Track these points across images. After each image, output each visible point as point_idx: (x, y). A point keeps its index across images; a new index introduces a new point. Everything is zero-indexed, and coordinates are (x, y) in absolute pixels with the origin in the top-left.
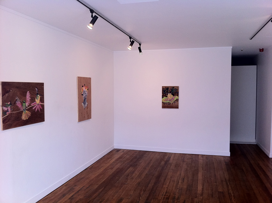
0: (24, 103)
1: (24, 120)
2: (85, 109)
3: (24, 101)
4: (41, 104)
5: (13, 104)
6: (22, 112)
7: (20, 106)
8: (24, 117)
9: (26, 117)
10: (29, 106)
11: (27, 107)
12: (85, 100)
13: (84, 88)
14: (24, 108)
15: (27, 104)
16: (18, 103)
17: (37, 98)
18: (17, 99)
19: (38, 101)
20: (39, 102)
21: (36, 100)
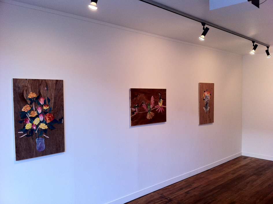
0: (149, 105)
1: (148, 119)
2: (206, 113)
3: (149, 104)
4: (163, 107)
5: (140, 106)
6: (147, 112)
7: (145, 108)
8: (148, 117)
9: (150, 117)
10: (152, 108)
11: (152, 109)
12: (207, 104)
13: (206, 94)
14: (149, 109)
15: (151, 107)
16: (144, 106)
17: (160, 101)
18: (143, 102)
19: (160, 104)
20: (162, 105)
21: (159, 103)
